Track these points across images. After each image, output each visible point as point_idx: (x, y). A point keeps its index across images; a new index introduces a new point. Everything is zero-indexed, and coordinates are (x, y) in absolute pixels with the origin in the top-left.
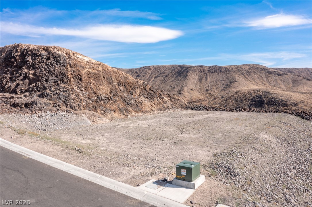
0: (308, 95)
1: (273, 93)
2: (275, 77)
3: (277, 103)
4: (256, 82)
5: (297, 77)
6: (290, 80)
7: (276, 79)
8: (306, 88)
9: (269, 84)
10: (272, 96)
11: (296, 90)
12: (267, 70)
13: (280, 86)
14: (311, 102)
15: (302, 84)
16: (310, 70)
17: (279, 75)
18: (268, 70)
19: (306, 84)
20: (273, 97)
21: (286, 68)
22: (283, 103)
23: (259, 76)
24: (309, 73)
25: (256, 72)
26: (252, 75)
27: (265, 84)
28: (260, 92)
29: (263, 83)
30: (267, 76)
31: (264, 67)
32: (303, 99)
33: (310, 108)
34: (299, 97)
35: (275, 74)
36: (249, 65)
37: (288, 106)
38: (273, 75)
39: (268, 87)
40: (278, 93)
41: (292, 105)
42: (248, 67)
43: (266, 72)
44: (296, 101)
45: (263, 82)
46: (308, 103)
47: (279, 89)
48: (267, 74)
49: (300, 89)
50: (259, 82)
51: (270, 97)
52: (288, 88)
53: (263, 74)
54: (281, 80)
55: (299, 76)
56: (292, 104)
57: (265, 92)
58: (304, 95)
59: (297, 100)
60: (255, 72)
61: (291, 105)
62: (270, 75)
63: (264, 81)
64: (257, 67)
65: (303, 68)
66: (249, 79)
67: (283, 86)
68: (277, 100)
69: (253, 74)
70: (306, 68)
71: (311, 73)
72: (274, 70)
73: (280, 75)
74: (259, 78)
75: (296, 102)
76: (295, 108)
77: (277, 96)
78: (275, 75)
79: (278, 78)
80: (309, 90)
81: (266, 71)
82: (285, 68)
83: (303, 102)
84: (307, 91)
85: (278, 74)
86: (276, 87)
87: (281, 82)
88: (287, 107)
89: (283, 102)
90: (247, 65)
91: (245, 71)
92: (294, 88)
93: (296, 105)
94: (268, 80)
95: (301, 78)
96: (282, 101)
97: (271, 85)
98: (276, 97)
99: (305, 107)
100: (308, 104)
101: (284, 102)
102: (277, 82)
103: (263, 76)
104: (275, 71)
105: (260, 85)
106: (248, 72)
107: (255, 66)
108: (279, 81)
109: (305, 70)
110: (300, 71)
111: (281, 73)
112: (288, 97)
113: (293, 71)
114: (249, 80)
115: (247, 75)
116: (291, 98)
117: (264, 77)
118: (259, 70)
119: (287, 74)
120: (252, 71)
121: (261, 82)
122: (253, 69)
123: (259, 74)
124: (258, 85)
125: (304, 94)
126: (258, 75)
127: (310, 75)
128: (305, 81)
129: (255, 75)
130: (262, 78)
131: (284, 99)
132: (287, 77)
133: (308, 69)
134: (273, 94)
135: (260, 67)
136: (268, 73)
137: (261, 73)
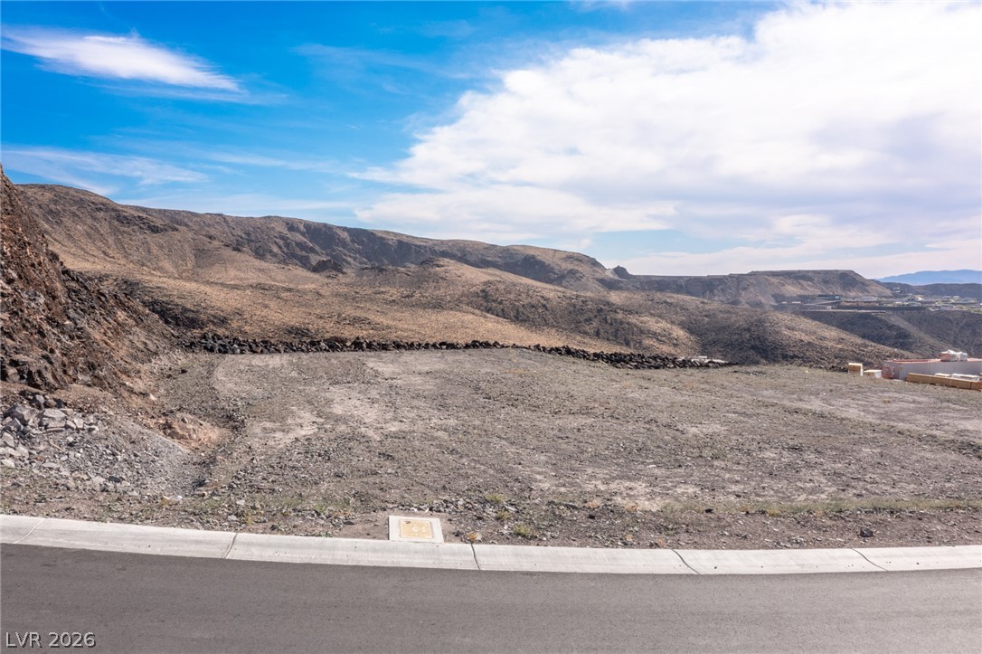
0: (248, 292)
1: (151, 285)
2: (141, 237)
3: (171, 318)
4: (82, 249)
5: (204, 238)
6: (186, 246)
7: (147, 242)
8: (232, 273)
9: (125, 257)
10: (151, 294)
11: (208, 278)
12: (116, 210)
13: (160, 264)
14: (259, 313)
15: (223, 261)
16: (229, 220)
17: (153, 231)
18: (119, 211)
19: (233, 261)
20: (156, 297)
21: (165, 211)
22: (187, 318)
23: (89, 230)
24: (227, 229)
25: (78, 213)
26: (67, 224)
27: (113, 257)
28: (110, 281)
29: (104, 253)
30: (115, 231)
31: (104, 200)
32: (239, 306)
33: (259, 331)
34: (227, 300)
35: (142, 225)
36: (51, 188)
37: (202, 325)
38: (135, 227)
39: (125, 265)
40: (165, 286)
41: (214, 324)
42: (48, 195)
43: (112, 218)
44: (222, 311)
45: (105, 248)
46: (251, 317)
47: (159, 274)
48: (116, 223)
49: (216, 273)
50: (91, 248)
51: (147, 298)
52: (184, 271)
53: (103, 222)
54: (161, 247)
55: (210, 238)
56: (212, 318)
57: (126, 282)
58: (239, 292)
59: (224, 307)
60: (74, 215)
61: (210, 321)
62: (126, 229)
63: (109, 248)
64: (81, 199)
65: (211, 214)
66: (58, 238)
67: (167, 265)
68: (170, 309)
69: (67, 221)
70: (219, 215)
71: (233, 231)
72: (136, 214)
73: (158, 231)
74: (88, 235)
75: (222, 314)
76: (224, 330)
77: (166, 296)
78: (141, 227)
79: (153, 239)
80: (241, 279)
81: (113, 214)
82: (160, 210)
83: (239, 313)
84: (238, 282)
85: (149, 227)
86: (148, 267)
87: (160, 253)
88: (202, 329)
89: (187, 315)
90: (43, 187)
91: (40, 206)
92: (199, 270)
93: (224, 322)
94: (118, 241)
95: (216, 243)
96: (185, 310)
97: (132, 261)
98: (165, 299)
99: (247, 328)
100: (254, 318)
101: (191, 315)
102: (149, 251)
103: (104, 228)
104: (139, 217)
105: (97, 260)
106: (51, 212)
107: (72, 192)
108: (155, 250)
109: (217, 220)
110: (205, 223)
111: (159, 223)
112: (197, 299)
113: (186, 220)
114: (55, 240)
115: (48, 221)
116: (209, 303)
117: (107, 234)
118: (89, 208)
119: (177, 230)
120: (64, 211)
121: (99, 249)
122: (67, 204)
123: (89, 221)
124: (91, 259)
125: (236, 290)
126: (85, 224)
127: (230, 235)
128: (229, 252)
129: (77, 224)
130: (102, 235)
131: (188, 306)
132: (179, 238)
133: (225, 219)
134: (152, 288)
135: (92, 199)
136: (118, 220)
137: (94, 219)
